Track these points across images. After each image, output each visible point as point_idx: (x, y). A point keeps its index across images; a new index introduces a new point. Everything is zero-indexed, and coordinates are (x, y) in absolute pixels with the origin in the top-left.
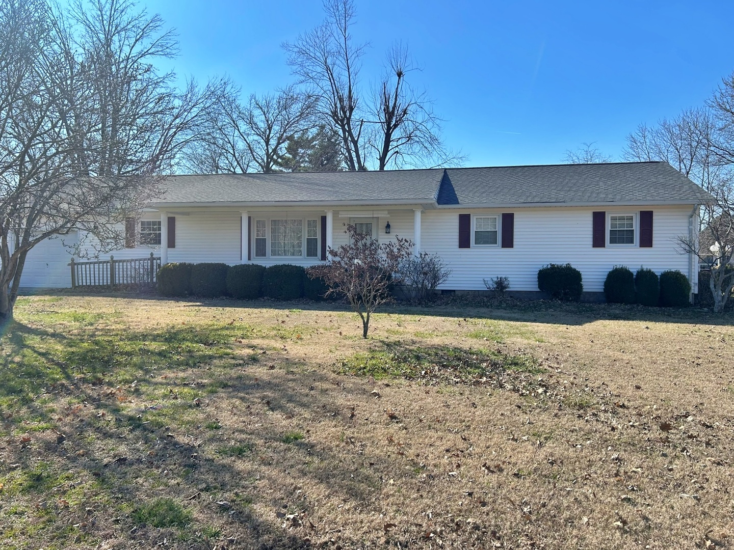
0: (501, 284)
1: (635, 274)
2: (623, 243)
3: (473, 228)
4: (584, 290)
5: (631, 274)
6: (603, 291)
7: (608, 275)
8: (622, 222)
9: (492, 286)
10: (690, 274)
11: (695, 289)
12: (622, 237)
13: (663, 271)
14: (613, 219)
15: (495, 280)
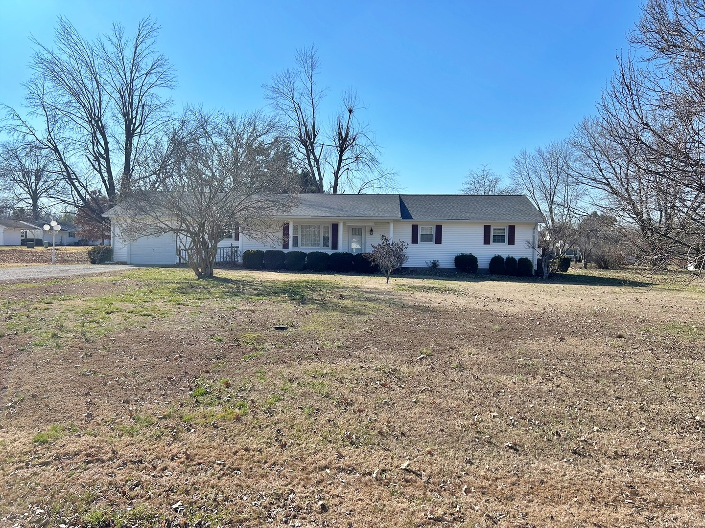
0: (435, 264)
1: (505, 259)
2: (500, 242)
3: (420, 233)
4: (479, 268)
5: (503, 259)
6: (488, 268)
7: (492, 260)
8: (499, 231)
9: (431, 265)
10: (533, 260)
11: (535, 267)
12: (499, 239)
13: (519, 257)
14: (494, 229)
15: (432, 261)
